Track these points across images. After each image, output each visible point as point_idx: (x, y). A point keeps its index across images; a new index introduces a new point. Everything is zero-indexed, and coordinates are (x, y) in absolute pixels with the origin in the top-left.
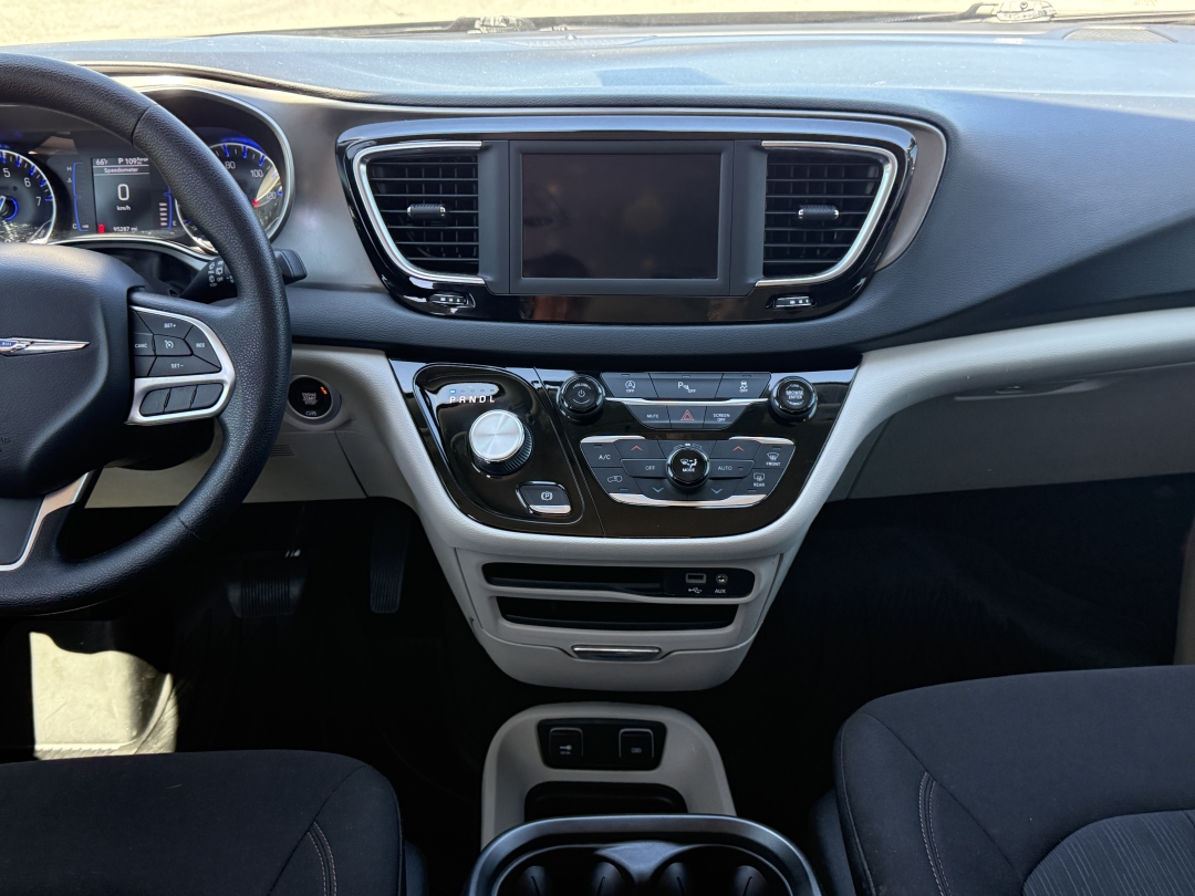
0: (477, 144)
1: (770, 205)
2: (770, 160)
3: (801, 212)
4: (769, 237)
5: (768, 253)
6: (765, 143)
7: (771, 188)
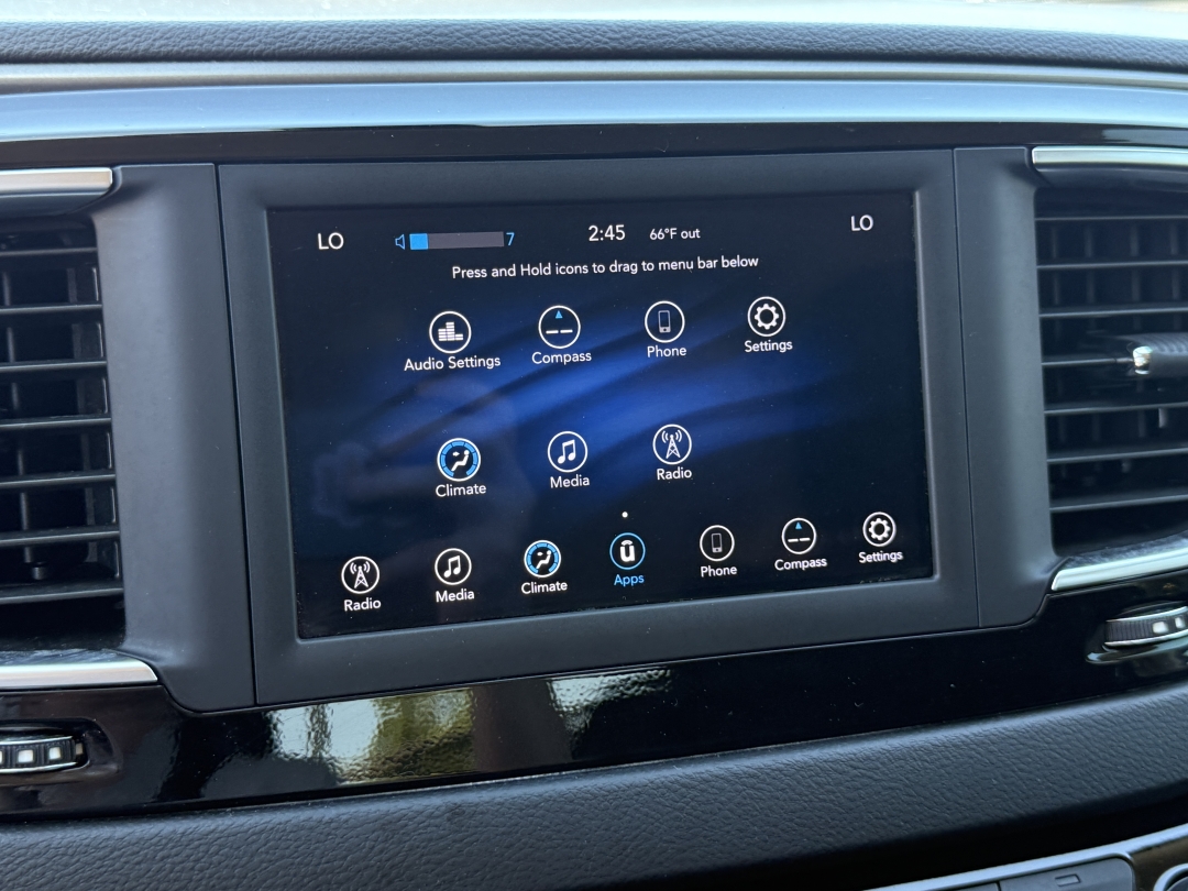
0: (96, 178)
1: (1054, 338)
2: (1042, 207)
3: (1140, 355)
4: (1060, 434)
5: (1063, 482)
6: (1043, 155)
7: (1051, 290)
